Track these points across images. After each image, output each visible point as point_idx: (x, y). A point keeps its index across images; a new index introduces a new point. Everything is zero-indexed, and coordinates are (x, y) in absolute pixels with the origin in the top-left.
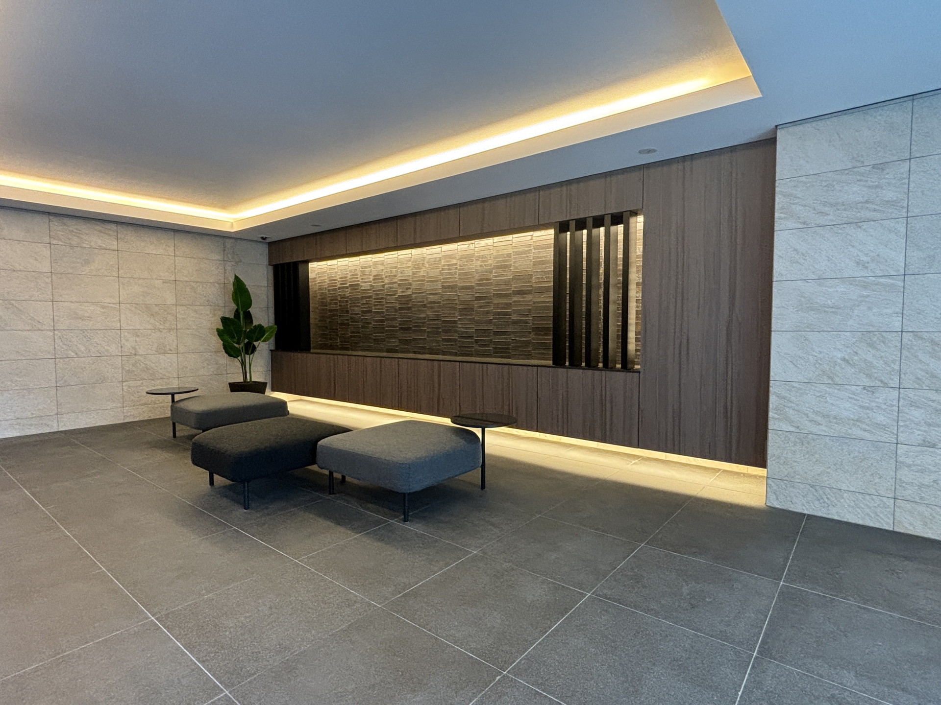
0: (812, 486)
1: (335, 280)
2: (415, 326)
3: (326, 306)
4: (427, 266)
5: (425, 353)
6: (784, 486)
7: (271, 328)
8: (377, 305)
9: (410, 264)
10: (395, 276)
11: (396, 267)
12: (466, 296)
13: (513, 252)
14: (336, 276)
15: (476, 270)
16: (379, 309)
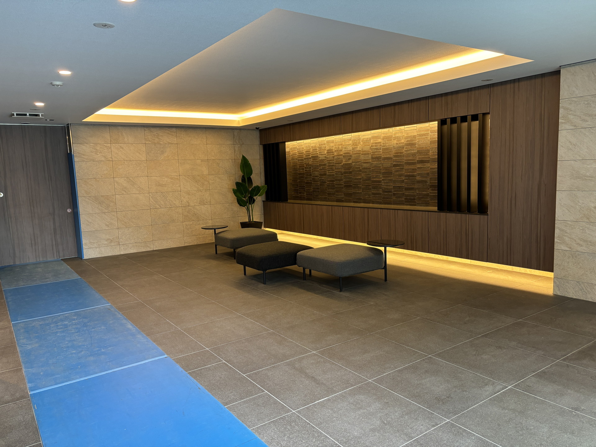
0: (578, 282)
1: (302, 153)
2: (354, 184)
3: (297, 171)
4: (362, 143)
5: (360, 202)
6: (563, 283)
7: (263, 187)
8: (329, 170)
9: (351, 142)
10: (341, 150)
11: (341, 145)
12: (388, 164)
13: (417, 134)
14: (303, 151)
15: (393, 146)
16: (331, 173)
